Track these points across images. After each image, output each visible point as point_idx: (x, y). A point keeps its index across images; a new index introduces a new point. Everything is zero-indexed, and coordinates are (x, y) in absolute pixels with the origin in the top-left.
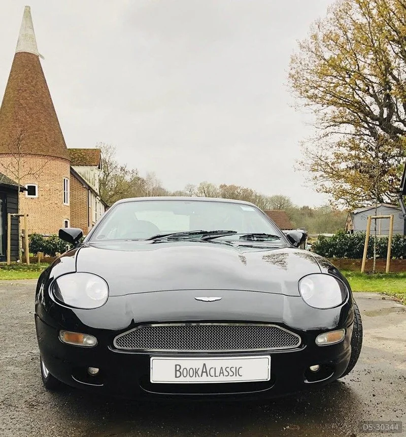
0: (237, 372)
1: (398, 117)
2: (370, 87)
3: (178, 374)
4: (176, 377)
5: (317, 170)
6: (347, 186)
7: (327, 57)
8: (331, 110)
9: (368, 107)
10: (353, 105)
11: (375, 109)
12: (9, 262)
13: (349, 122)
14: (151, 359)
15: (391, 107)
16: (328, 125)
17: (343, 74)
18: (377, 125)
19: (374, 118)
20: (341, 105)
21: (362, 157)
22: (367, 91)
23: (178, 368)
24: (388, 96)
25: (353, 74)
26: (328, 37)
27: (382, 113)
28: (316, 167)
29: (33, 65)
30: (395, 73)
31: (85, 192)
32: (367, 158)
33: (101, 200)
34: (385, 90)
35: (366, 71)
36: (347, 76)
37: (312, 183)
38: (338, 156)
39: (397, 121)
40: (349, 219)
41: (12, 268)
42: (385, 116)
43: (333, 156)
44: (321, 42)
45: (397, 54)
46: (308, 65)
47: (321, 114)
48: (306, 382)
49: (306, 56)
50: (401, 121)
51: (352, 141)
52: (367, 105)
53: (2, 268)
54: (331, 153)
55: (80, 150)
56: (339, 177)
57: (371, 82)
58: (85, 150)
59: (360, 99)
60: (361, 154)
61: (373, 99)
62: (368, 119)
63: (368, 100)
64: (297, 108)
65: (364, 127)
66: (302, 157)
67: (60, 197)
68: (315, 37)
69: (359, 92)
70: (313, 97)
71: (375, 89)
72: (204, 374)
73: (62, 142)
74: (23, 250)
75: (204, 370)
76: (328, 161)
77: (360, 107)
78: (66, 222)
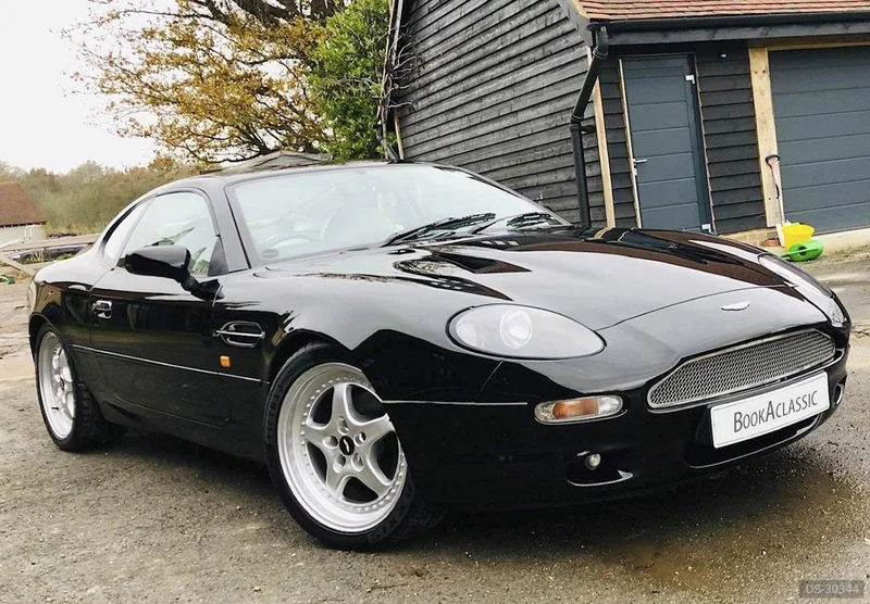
0: (811, 401)
3: (738, 427)
4: (736, 431)
14: (712, 410)
21: (204, 60)
23: (738, 416)
32: (214, 62)
51: (176, 28)
72: (770, 417)
75: (770, 411)
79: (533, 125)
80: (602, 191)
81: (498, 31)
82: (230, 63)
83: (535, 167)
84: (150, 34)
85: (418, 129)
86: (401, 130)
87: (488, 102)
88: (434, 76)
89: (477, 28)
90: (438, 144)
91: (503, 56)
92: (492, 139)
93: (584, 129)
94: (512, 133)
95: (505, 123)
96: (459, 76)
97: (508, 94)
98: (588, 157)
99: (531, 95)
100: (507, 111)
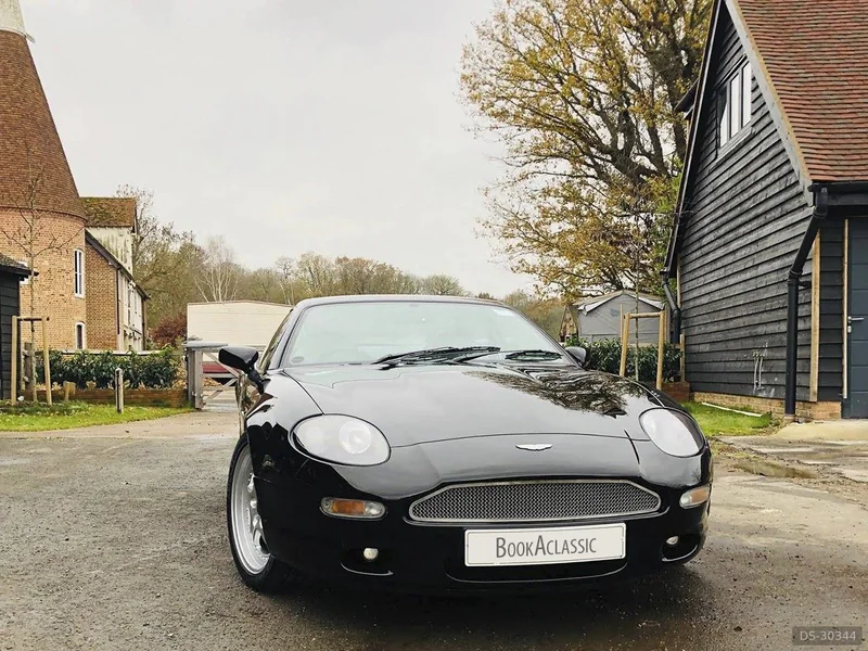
0: (588, 547)
1: (641, 147)
2: (595, 100)
3: (501, 553)
4: (498, 556)
5: (512, 236)
6: (562, 262)
7: (523, 50)
8: (532, 136)
9: (593, 132)
10: (568, 128)
11: (605, 136)
12: (13, 401)
13: (560, 155)
14: (467, 532)
15: (630, 131)
16: (525, 159)
17: (551, 77)
18: (608, 161)
19: (603, 149)
20: (549, 127)
21: (585, 213)
22: (590, 105)
23: (501, 542)
24: (625, 114)
25: (566, 77)
26: (522, 17)
27: (615, 141)
28: (509, 231)
29: (16, 54)
30: (633, 77)
31: (112, 274)
32: (593, 214)
33: (138, 288)
34: (620, 104)
35: (589, 74)
36: (556, 80)
37: (506, 256)
38: (545, 213)
39: (638, 154)
40: (568, 316)
41: (24, 411)
42: (620, 147)
43: (537, 213)
44: (513, 26)
45: (634, 48)
46: (492, 61)
47: (515, 144)
48: (665, 560)
49: (488, 47)
50: (644, 153)
51: (568, 187)
52: (591, 129)
53: (4, 411)
54: (532, 207)
55: (98, 199)
56: (550, 246)
57: (597, 91)
58: (107, 199)
59: (579, 118)
60: (583, 208)
61: (598, 118)
62: (593, 150)
63: (594, 120)
64: (479, 133)
65: (585, 163)
66: (487, 215)
67: (68, 283)
68: (503, 18)
69: (577, 107)
70: (503, 114)
71: (603, 102)
72: (540, 551)
73: (69, 186)
74: (27, 379)
75: (540, 546)
76: (530, 221)
77: (580, 131)
78: (80, 327)
79: (768, 278)
80: (810, 345)
81: (752, 191)
82: (604, 215)
83: (765, 317)
84: (546, 192)
85: (692, 276)
86: (681, 276)
87: (739, 255)
88: (706, 230)
89: (739, 188)
90: (703, 291)
91: (753, 214)
92: (739, 289)
93: (802, 284)
94: (751, 285)
95: (748, 275)
96: (722, 231)
97: (754, 249)
98: (802, 311)
99: (769, 250)
100: (751, 264)
